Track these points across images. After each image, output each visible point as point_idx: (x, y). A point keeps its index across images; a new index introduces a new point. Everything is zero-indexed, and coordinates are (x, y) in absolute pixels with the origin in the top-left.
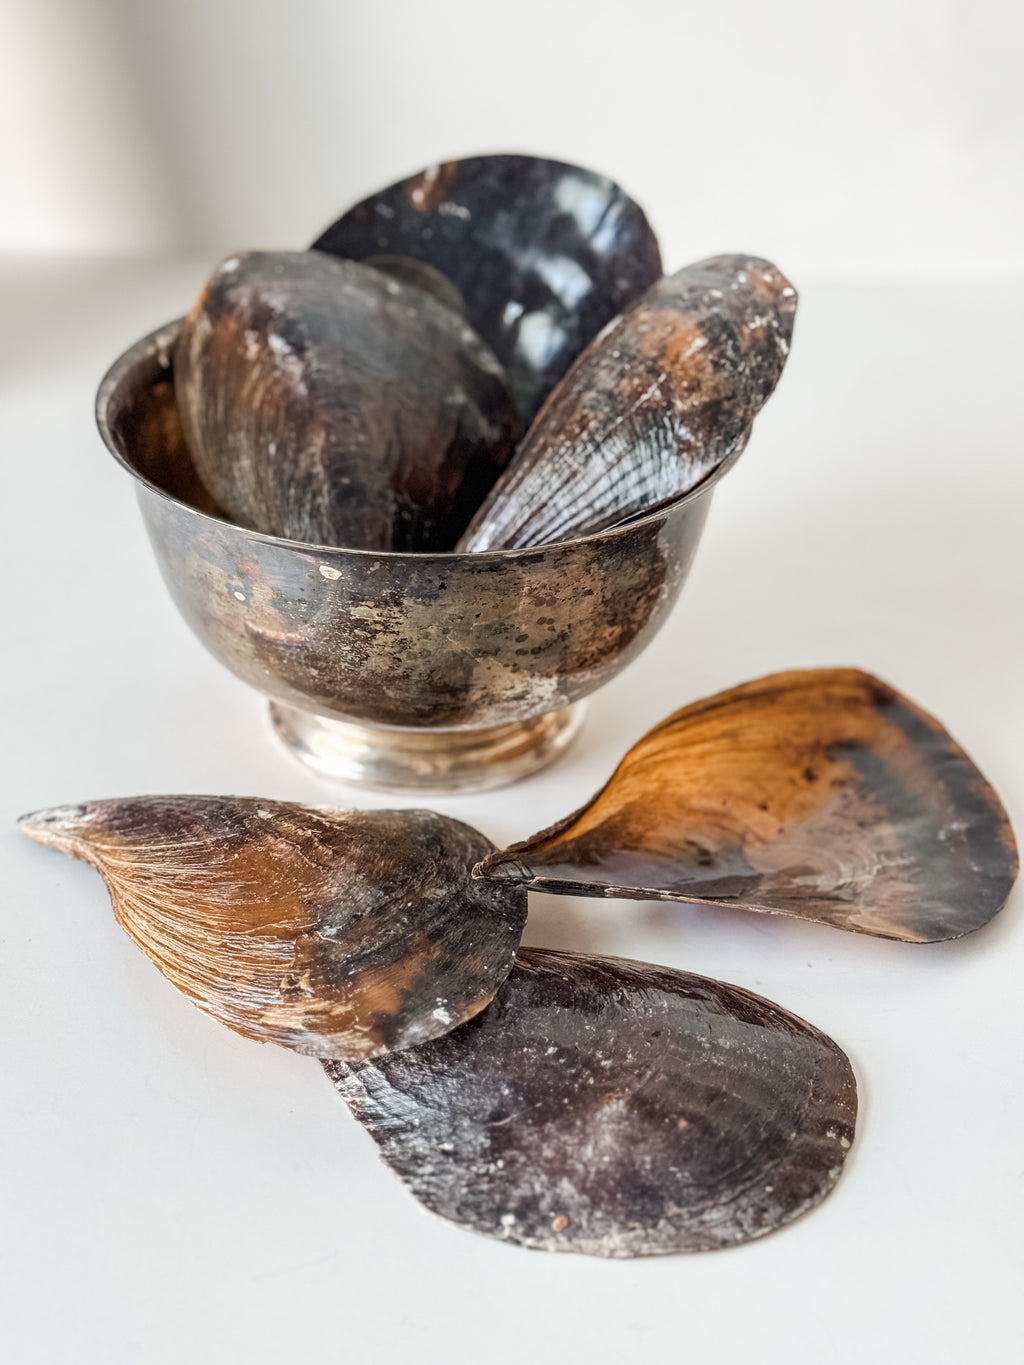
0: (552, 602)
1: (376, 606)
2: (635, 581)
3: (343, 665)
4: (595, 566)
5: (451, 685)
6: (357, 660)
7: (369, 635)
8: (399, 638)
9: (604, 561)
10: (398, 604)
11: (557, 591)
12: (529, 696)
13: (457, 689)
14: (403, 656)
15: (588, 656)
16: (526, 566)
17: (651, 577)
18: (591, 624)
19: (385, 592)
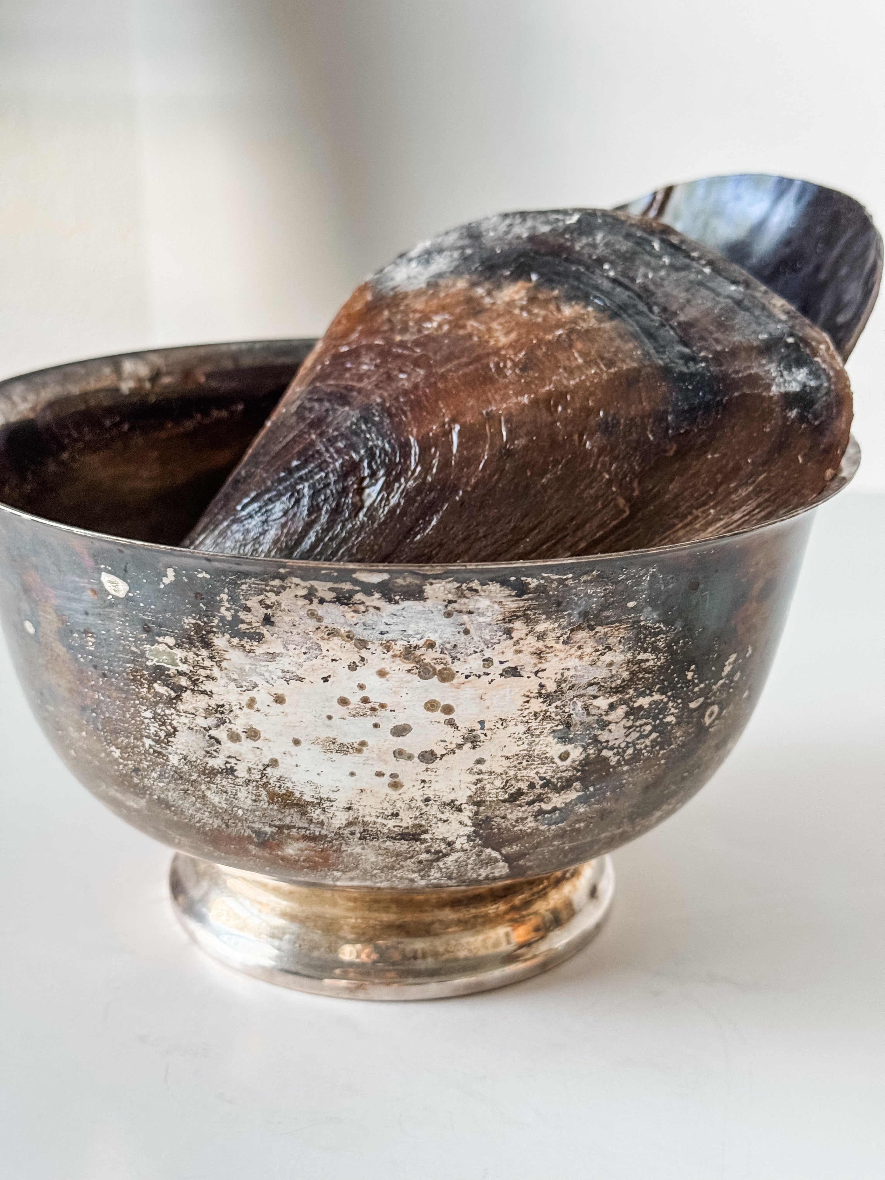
0: (446, 676)
1: (179, 646)
2: (601, 673)
3: (148, 742)
4: (518, 625)
5: (297, 795)
6: (162, 734)
7: (173, 694)
8: (213, 703)
9: (537, 622)
10: (207, 645)
11: (454, 658)
12: (427, 836)
13: (308, 803)
14: (221, 734)
15: (524, 786)
16: (397, 602)
17: (633, 674)
18: (522, 728)
19: (188, 621)
